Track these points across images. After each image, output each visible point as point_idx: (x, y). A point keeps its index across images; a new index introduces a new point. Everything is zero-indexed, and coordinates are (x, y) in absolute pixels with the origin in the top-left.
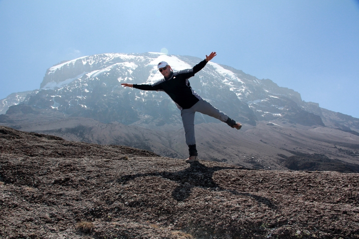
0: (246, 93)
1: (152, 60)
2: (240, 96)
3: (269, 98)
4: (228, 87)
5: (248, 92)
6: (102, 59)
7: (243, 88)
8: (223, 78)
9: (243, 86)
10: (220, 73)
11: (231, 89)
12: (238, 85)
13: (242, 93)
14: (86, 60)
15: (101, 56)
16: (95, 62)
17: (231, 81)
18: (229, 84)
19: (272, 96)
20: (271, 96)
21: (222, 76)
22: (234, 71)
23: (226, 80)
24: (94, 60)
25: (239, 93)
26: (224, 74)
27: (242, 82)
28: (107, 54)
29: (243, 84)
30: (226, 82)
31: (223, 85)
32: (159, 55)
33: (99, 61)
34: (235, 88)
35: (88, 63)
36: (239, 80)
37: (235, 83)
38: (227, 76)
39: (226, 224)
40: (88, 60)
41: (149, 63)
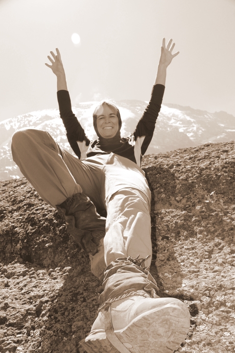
0: (198, 131)
1: (85, 112)
2: (192, 136)
3: (226, 133)
4: (177, 128)
5: (201, 130)
6: (27, 120)
7: (194, 126)
8: (169, 119)
9: (193, 124)
10: (165, 113)
11: (181, 130)
12: (187, 123)
13: (194, 132)
14: (10, 123)
15: (25, 117)
16: (20, 125)
17: (179, 121)
18: (178, 124)
19: (230, 130)
20: (228, 130)
21: (168, 117)
22: (181, 108)
23: (173, 121)
24: (18, 122)
25: (190, 133)
26: (169, 114)
27: (192, 120)
28: (31, 113)
29: (194, 122)
30: (174, 123)
31: (171, 126)
32: (92, 105)
33: (24, 123)
34: (185, 128)
35: (12, 126)
36: (188, 118)
37: (184, 122)
38: (174, 115)
39: (192, 176)
40: (11, 124)
41: (82, 115)
